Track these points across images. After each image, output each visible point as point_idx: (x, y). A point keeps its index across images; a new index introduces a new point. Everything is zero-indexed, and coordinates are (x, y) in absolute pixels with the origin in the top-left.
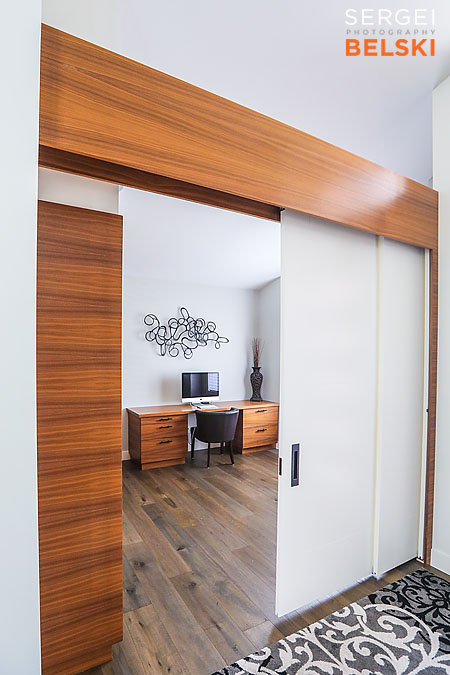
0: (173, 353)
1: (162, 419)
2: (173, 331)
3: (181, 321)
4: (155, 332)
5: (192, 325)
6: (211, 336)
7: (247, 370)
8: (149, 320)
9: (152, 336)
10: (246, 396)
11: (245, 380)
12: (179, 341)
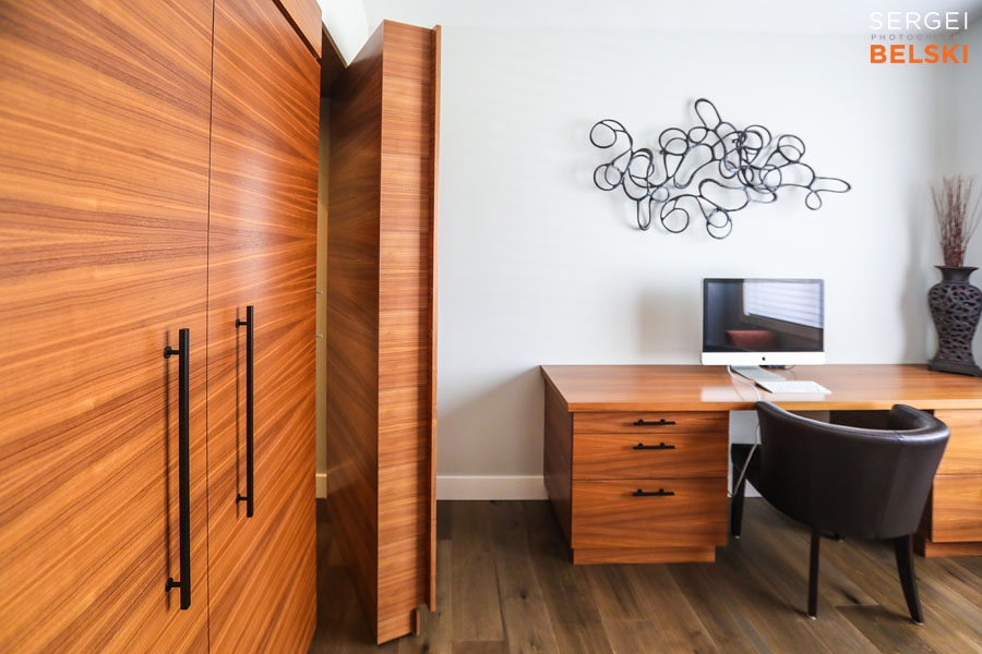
0: (671, 222)
1: (641, 420)
2: (673, 161)
3: (697, 135)
4: (621, 164)
5: (731, 146)
6: (789, 174)
7: (912, 273)
8: (603, 136)
9: (611, 176)
10: (908, 350)
11: (905, 303)
12: (693, 189)
